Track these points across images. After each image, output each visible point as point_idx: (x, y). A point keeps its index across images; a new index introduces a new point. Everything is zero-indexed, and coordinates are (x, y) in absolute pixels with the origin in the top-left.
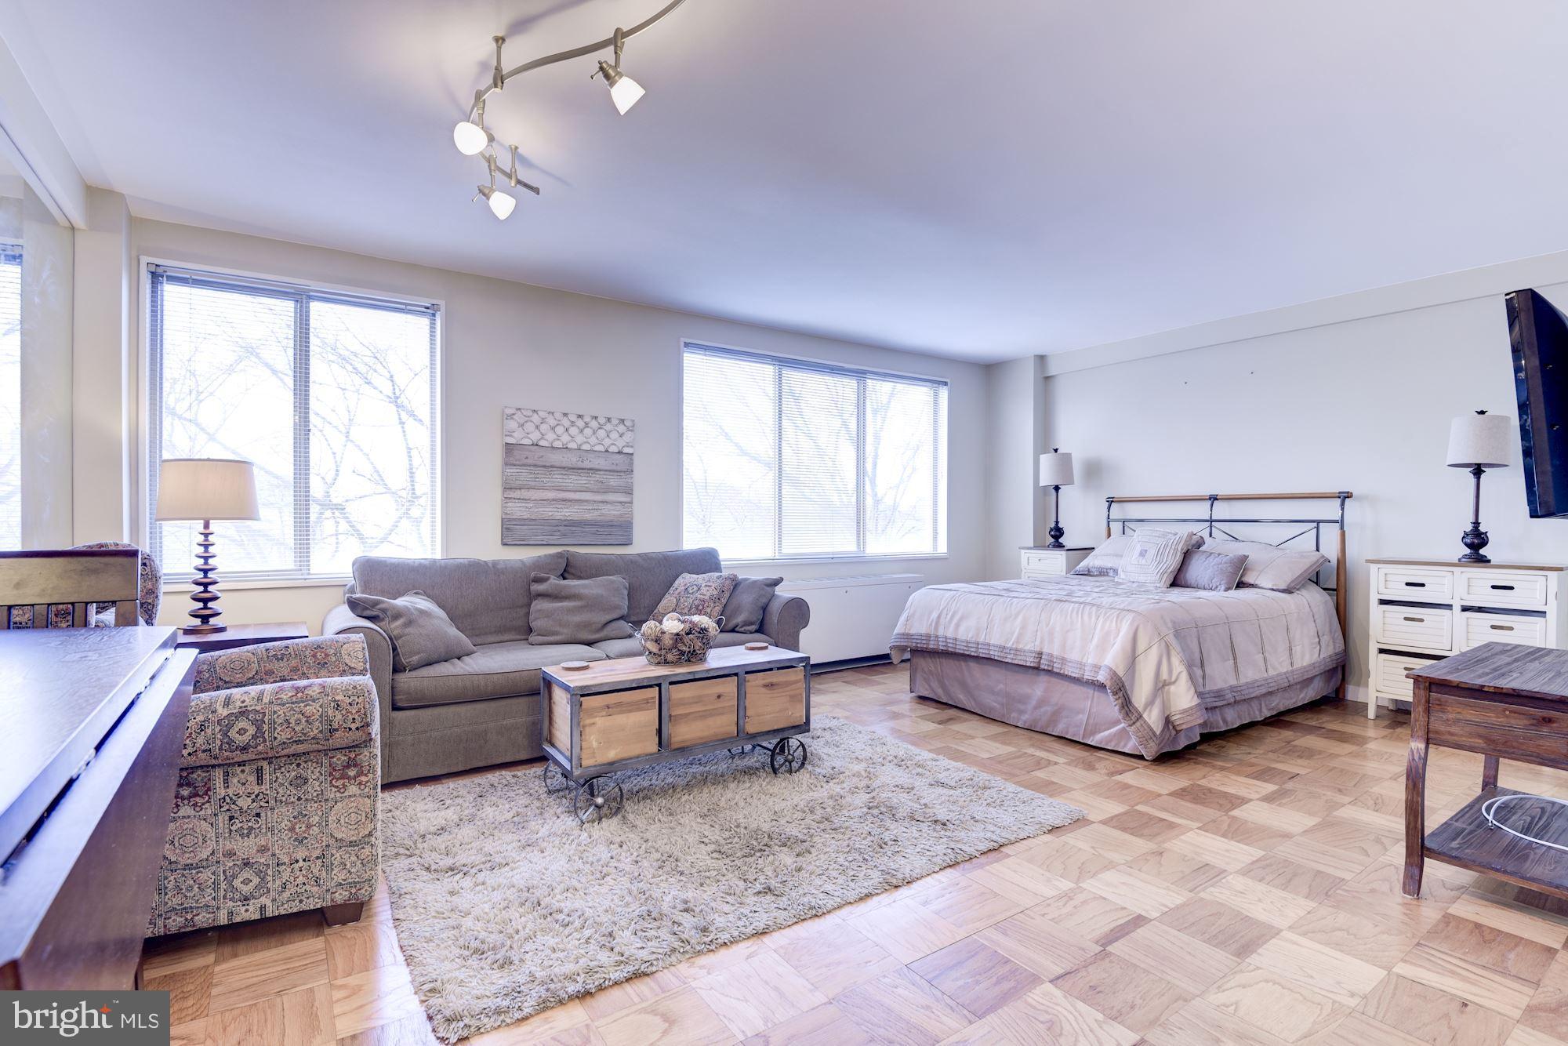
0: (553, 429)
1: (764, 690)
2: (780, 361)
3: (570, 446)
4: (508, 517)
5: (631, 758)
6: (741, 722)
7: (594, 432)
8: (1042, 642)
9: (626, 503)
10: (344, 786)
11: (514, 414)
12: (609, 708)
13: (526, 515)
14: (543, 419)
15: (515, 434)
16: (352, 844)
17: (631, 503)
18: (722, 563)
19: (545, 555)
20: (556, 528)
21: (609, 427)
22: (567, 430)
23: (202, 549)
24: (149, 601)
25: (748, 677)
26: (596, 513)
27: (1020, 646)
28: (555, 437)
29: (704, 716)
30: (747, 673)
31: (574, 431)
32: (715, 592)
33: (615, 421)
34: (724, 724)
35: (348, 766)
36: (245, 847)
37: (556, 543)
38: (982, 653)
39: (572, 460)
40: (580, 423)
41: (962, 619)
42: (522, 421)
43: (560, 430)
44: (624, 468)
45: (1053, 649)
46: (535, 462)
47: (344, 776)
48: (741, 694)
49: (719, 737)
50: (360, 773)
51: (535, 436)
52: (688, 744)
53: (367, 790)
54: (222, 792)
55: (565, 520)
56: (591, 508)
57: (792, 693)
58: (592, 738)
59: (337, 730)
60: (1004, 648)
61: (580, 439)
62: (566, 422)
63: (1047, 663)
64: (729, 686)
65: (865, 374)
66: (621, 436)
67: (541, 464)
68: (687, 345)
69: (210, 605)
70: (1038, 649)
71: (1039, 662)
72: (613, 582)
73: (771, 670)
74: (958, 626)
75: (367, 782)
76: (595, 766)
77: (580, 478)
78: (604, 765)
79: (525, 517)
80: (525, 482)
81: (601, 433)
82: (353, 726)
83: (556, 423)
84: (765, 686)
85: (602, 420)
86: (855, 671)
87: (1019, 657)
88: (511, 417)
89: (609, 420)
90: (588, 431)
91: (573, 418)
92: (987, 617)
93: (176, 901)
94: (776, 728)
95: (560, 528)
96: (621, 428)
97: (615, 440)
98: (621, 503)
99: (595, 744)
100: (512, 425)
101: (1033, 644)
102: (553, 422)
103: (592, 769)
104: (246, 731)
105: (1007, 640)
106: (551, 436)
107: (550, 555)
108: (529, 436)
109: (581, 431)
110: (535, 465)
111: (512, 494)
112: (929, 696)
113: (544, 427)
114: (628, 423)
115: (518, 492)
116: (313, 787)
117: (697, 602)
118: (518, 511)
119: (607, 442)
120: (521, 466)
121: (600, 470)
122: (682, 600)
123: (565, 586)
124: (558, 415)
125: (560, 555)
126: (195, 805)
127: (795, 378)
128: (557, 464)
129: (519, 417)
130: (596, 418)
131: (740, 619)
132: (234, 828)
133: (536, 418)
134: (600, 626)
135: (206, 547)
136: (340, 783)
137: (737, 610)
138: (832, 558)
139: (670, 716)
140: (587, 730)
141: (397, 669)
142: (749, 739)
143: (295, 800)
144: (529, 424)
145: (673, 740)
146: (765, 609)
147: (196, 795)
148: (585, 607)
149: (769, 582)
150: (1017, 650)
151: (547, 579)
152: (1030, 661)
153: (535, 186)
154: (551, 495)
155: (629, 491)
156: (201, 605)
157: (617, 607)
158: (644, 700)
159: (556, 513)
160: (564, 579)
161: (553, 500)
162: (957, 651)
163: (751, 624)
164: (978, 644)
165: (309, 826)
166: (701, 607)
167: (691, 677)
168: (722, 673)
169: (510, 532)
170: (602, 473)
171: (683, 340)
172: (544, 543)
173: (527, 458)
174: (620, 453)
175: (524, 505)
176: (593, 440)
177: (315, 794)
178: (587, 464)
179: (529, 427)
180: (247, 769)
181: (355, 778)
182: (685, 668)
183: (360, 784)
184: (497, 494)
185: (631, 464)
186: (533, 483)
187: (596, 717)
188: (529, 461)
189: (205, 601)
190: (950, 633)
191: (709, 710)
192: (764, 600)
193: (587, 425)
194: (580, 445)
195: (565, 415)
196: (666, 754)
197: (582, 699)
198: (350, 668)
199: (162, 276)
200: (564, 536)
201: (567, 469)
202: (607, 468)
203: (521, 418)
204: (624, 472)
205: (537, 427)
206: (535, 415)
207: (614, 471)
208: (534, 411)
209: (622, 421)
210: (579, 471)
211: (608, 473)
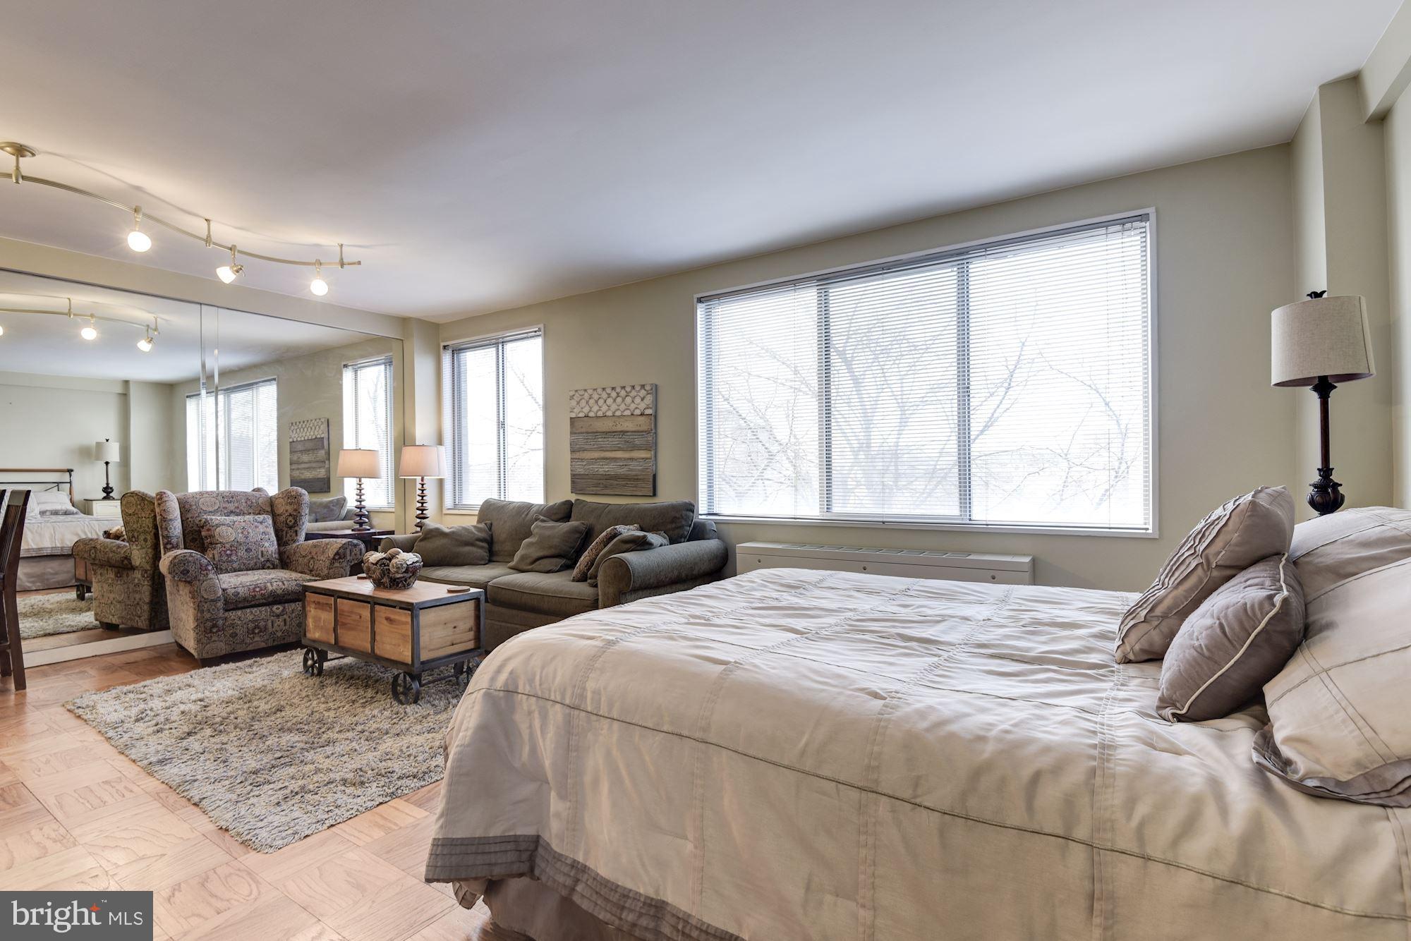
3: (607, 414)
4: (573, 473)
6: (372, 643)
7: (623, 400)
9: (647, 459)
11: (574, 395)
13: (582, 471)
14: (591, 395)
15: (575, 410)
17: (656, 458)
19: (559, 502)
20: (600, 482)
21: (633, 393)
22: (605, 402)
26: (626, 469)
28: (598, 408)
31: (610, 401)
33: (638, 388)
37: (600, 493)
39: (608, 425)
40: (614, 394)
42: (578, 400)
43: (601, 402)
44: (646, 428)
46: (587, 430)
51: (587, 409)
55: (605, 475)
56: (621, 464)
61: (614, 407)
62: (604, 395)
67: (591, 430)
68: (698, 300)
77: (615, 439)
78: (313, 641)
79: (582, 473)
80: (582, 446)
81: (628, 400)
83: (598, 396)
84: (386, 619)
85: (628, 389)
88: (572, 397)
89: (634, 387)
90: (619, 400)
91: (609, 391)
95: (603, 482)
96: (643, 393)
97: (639, 404)
98: (643, 459)
100: (573, 403)
102: (596, 396)
103: (309, 641)
106: (596, 408)
107: (561, 503)
108: (583, 410)
109: (615, 401)
110: (587, 432)
113: (591, 402)
114: (648, 388)
115: (578, 454)
118: (578, 467)
119: (633, 406)
120: (579, 433)
121: (628, 432)
124: (599, 391)
128: (599, 430)
129: (576, 396)
130: (624, 387)
133: (586, 396)
140: (308, 614)
142: (377, 660)
144: (583, 401)
151: (538, 520)
154: (596, 455)
155: (655, 447)
159: (600, 470)
160: (557, 521)
161: (598, 459)
169: (576, 481)
170: (630, 433)
171: (695, 296)
172: (594, 493)
173: (583, 427)
174: (642, 414)
175: (581, 463)
176: (623, 407)
178: (619, 428)
179: (583, 403)
184: (568, 456)
185: (655, 422)
186: (586, 447)
187: (311, 607)
188: (584, 429)
193: (618, 395)
194: (615, 412)
196: (338, 648)
199: (457, 351)
200: (606, 487)
201: (606, 434)
202: (634, 429)
203: (578, 397)
204: (646, 432)
205: (587, 402)
206: (586, 394)
207: (638, 432)
208: (585, 390)
209: (643, 386)
210: (613, 434)
211: (634, 434)
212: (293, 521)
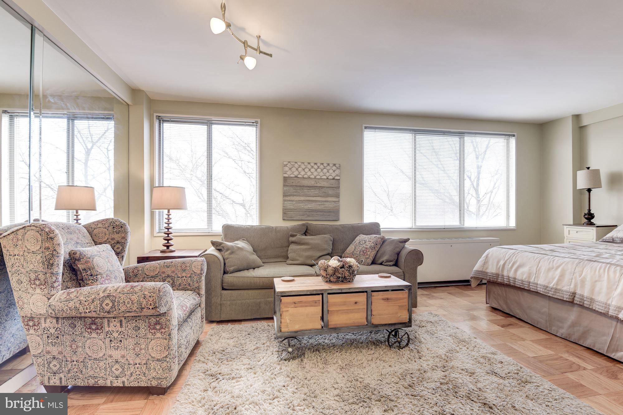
0: (304, 170)
1: (382, 301)
2: (415, 131)
3: (311, 177)
4: (285, 208)
5: (307, 330)
6: (369, 318)
7: (322, 170)
8: (576, 286)
9: (336, 201)
10: (155, 333)
11: (287, 164)
12: (295, 304)
13: (292, 207)
14: (299, 166)
15: (288, 173)
16: (158, 360)
17: (339, 201)
18: (381, 230)
19: (297, 225)
20: (305, 213)
21: (328, 168)
22: (310, 170)
23: (167, 220)
24: (123, 241)
25: (374, 294)
26: (323, 206)
27: (559, 287)
28: (305, 173)
29: (348, 312)
30: (372, 291)
31: (313, 170)
32: (373, 245)
33: (331, 165)
34: (359, 317)
35: (156, 324)
36: (117, 354)
37: (305, 219)
38: (532, 288)
39: (311, 183)
40: (316, 167)
41: (519, 267)
42: (290, 167)
43: (307, 170)
44: (336, 186)
45: (584, 292)
46: (296, 185)
47: (154, 328)
48: (369, 303)
49: (356, 325)
50: (162, 328)
51: (296, 173)
52: (338, 326)
53: (165, 336)
54: (107, 329)
55: (309, 209)
56: (320, 204)
57: (400, 304)
58: (287, 317)
59: (144, 308)
60: (547, 287)
61: (315, 174)
62: (309, 167)
63: (579, 300)
64: (362, 298)
65: (464, 134)
66: (334, 171)
67: (299, 185)
68: (366, 128)
69: (170, 242)
70: (572, 290)
71: (573, 299)
72: (325, 237)
73: (388, 291)
74: (516, 270)
75: (165, 332)
76: (288, 332)
77: (315, 191)
78: (293, 332)
80: (292, 193)
81: (325, 171)
82: (151, 307)
83: (305, 167)
84: (383, 299)
85: (325, 165)
86: (457, 287)
87: (558, 294)
88: (286, 165)
89: (328, 164)
90: (319, 170)
91: (312, 165)
92: (536, 267)
93: (91, 373)
94: (390, 323)
95: (307, 213)
96: (334, 168)
97: (332, 173)
98: (334, 201)
99: (288, 321)
100: (286, 169)
101: (569, 287)
102: (303, 167)
103: (286, 333)
104: (109, 304)
105: (549, 283)
106: (303, 173)
107: (299, 225)
108: (294, 173)
109: (316, 170)
110: (296, 186)
111: (286, 198)
112: (498, 308)
113: (300, 169)
114: (337, 166)
115: (289, 197)
116: (142, 332)
117: (363, 249)
118: (289, 205)
119: (328, 174)
120: (290, 186)
122: (357, 248)
123: (304, 239)
124: (306, 164)
125: (303, 225)
126: (97, 333)
127: (422, 139)
128: (305, 185)
129: (289, 165)
130: (323, 164)
131: (384, 258)
132: (112, 345)
133: (296, 166)
134: (316, 258)
135: (168, 220)
136: (153, 331)
137: (383, 254)
138: (444, 228)
139: (328, 311)
140: (284, 313)
141: (225, 273)
142: (374, 327)
143: (135, 336)
144: (293, 168)
145: (330, 323)
146: (398, 254)
147: (98, 329)
148: (309, 249)
149: (401, 240)
150: (556, 289)
151: (296, 235)
152: (566, 297)
153: (270, 53)
154: (302, 198)
155: (338, 196)
156: (166, 242)
157: (325, 249)
158: (314, 301)
159: (305, 207)
160: (306, 235)
161: (304, 201)
162: (516, 285)
163: (391, 261)
164: (530, 283)
165: (141, 349)
166: (365, 252)
167: (340, 291)
168: (357, 290)
169: (286, 215)
170: (325, 188)
171: (364, 125)
172: (300, 219)
173: (293, 183)
174: (333, 179)
175: (291, 203)
176: (321, 174)
177: (143, 335)
178: (319, 185)
179: (294, 169)
180: (116, 320)
181: (159, 330)
182: (339, 286)
183: (162, 333)
184: (280, 198)
185: (339, 183)
186: (295, 194)
187: (289, 307)
188: (294, 184)
189: (168, 240)
190: (511, 274)
191: (350, 309)
192: (398, 250)
193: (318, 167)
194: (316, 176)
195: (309, 163)
196: (326, 330)
197: (282, 298)
198: (195, 273)
199: (161, 120)
200: (309, 216)
201: (310, 187)
202: (328, 186)
203: (290, 166)
204: (336, 188)
205: (297, 169)
206: (296, 164)
207: (331, 187)
208: (296, 162)
209: (335, 165)
210: (315, 188)
211: (328, 188)
212: (121, 248)
